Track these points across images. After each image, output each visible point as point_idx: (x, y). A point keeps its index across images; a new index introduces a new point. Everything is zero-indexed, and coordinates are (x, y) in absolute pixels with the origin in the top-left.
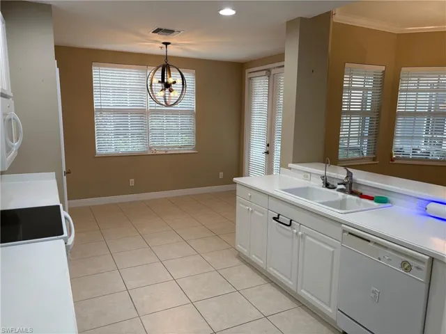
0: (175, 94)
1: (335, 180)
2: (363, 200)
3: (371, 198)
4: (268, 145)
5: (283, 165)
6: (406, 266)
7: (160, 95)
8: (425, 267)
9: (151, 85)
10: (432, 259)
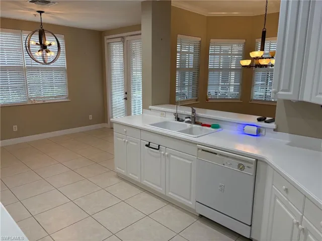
0: (51, 55)
1: (183, 115)
2: (204, 127)
3: (209, 126)
4: (126, 93)
5: (145, 107)
6: (241, 167)
7: (38, 55)
8: (253, 166)
9: (29, 47)
10: (257, 160)
